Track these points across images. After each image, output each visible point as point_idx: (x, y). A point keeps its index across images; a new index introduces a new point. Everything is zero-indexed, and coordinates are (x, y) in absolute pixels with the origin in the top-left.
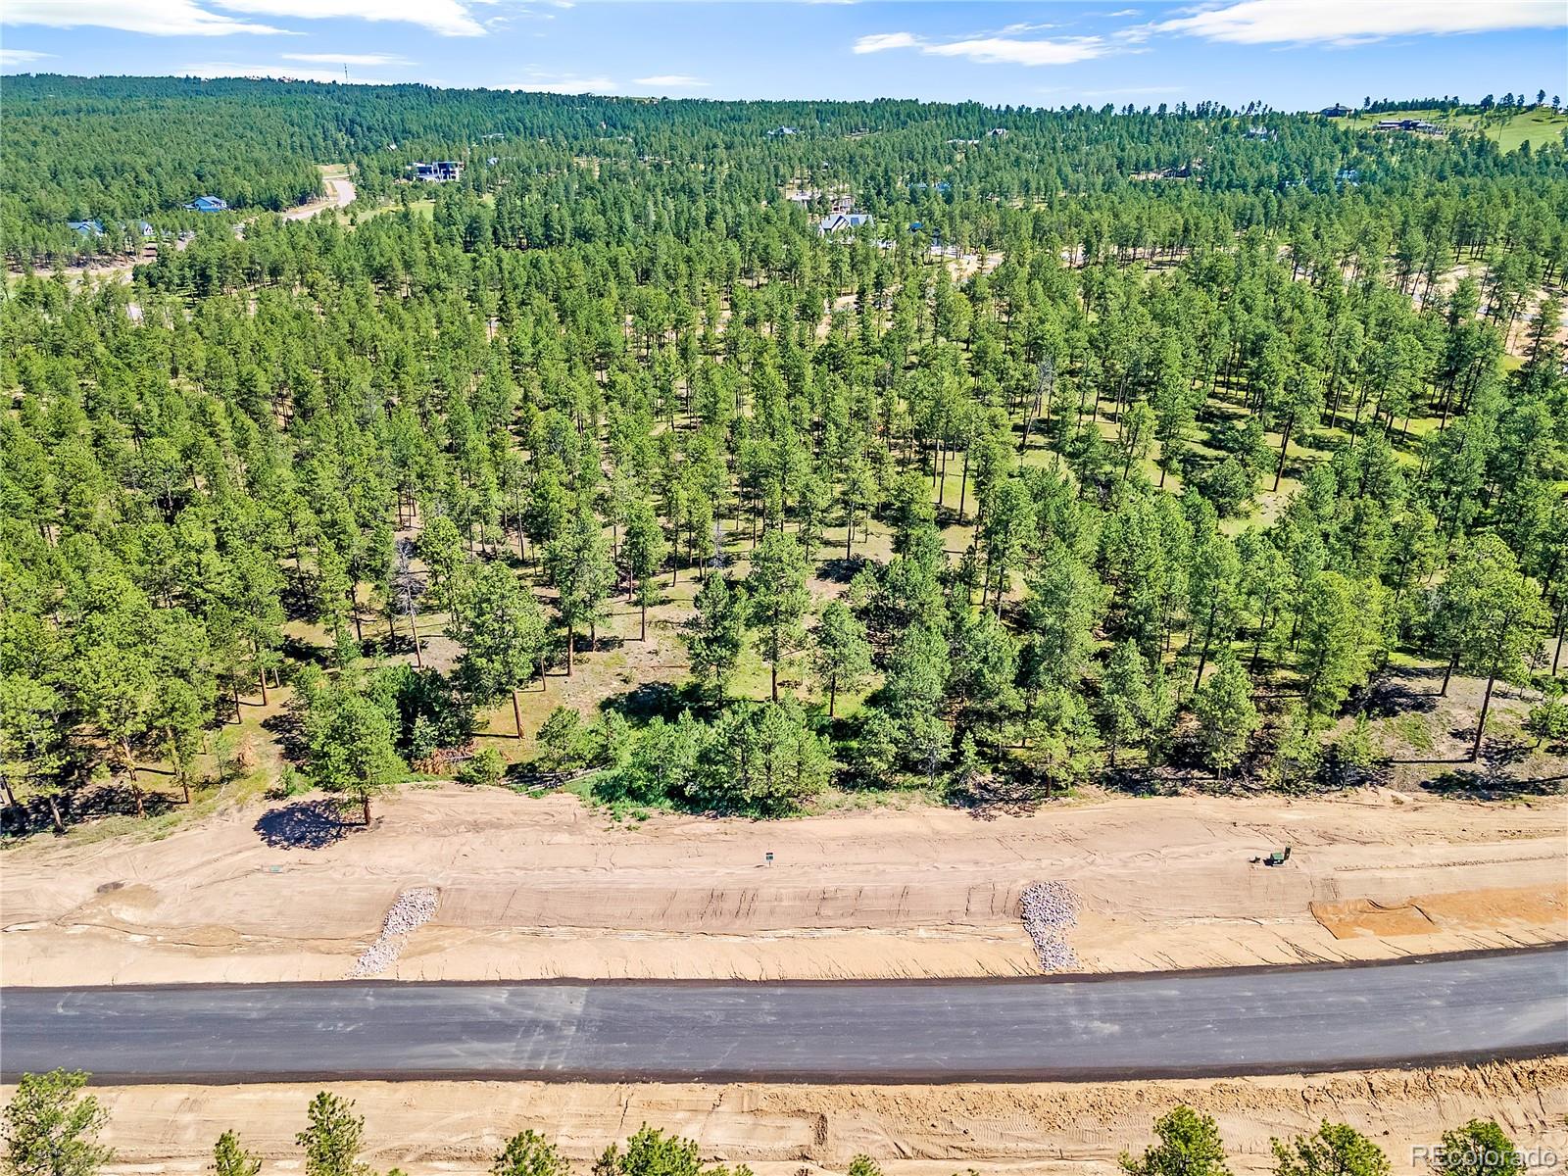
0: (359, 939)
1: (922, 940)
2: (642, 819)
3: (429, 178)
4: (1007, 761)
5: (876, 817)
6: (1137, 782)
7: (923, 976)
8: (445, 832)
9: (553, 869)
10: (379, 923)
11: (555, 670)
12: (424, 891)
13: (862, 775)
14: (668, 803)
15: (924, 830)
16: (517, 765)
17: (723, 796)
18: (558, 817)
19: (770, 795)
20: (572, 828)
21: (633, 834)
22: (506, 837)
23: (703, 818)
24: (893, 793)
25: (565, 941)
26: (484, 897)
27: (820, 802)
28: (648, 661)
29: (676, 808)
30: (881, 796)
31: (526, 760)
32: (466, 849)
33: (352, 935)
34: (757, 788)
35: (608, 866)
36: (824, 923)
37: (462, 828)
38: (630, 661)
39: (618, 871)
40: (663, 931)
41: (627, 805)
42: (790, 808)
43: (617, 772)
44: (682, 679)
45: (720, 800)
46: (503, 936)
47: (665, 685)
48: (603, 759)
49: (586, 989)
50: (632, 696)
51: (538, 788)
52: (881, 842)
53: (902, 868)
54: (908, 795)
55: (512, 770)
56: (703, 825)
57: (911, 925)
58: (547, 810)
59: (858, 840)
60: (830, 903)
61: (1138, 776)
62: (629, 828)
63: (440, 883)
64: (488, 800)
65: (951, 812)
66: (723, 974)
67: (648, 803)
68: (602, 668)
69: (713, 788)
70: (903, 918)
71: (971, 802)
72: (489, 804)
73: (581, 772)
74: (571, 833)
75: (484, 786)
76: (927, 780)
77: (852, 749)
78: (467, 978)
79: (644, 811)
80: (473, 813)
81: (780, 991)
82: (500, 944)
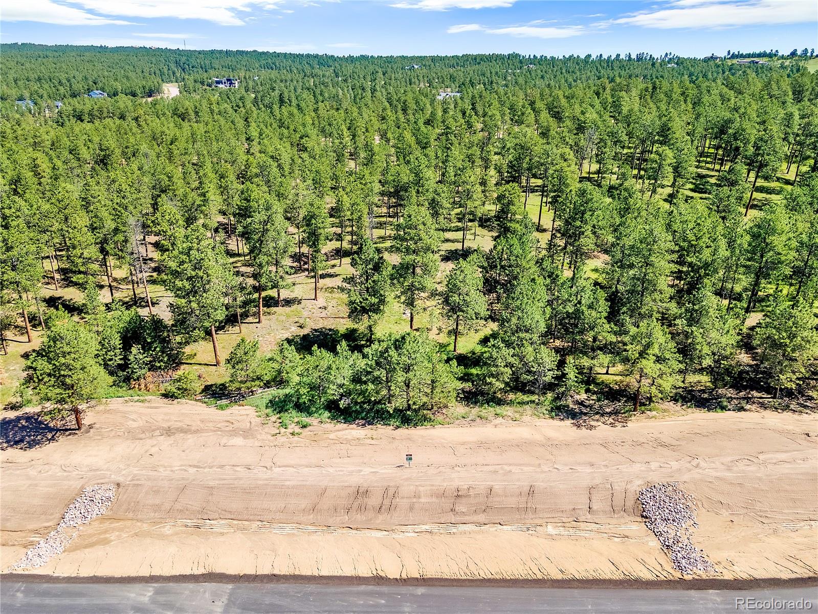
0: (36, 532)
1: (551, 537)
2: (304, 427)
3: (220, 86)
4: (597, 384)
5: (496, 426)
6: (707, 400)
7: (560, 576)
8: (143, 436)
9: (222, 467)
10: (58, 515)
11: (250, 319)
12: (104, 487)
13: (482, 393)
14: (327, 414)
15: (538, 437)
16: (212, 385)
17: (371, 409)
18: (236, 425)
19: (409, 408)
20: (247, 433)
21: (296, 438)
22: (191, 439)
23: (354, 426)
24: (508, 408)
25: (222, 534)
26: (157, 492)
27: (449, 414)
28: (318, 313)
29: (333, 418)
30: (499, 410)
31: (220, 382)
32: (154, 450)
33: (31, 527)
34: (399, 403)
35: (269, 464)
36: (459, 519)
37: (157, 433)
38: (305, 313)
39: (277, 470)
40: (313, 524)
41: (293, 416)
42: (425, 419)
43: (287, 391)
44: (344, 325)
45: (368, 412)
46: (167, 530)
47: (330, 330)
48: (279, 381)
49: (230, 586)
50: (305, 337)
51: (224, 402)
52: (503, 447)
53: (525, 469)
54: (520, 409)
55: (207, 389)
56: (354, 431)
57: (539, 522)
58: (229, 418)
59: (482, 445)
60: (464, 500)
61: (706, 396)
62: (293, 434)
63: (121, 479)
64: (183, 411)
65: (557, 422)
66: (364, 571)
67: (310, 414)
68: (284, 318)
69: (364, 403)
70: (531, 516)
71: (573, 415)
72: (183, 414)
73: (260, 391)
74: (245, 437)
75: (183, 400)
76: (534, 398)
77: (472, 374)
78: (118, 575)
79: (305, 419)
80: (168, 421)
81: (420, 591)
82: (162, 537)
